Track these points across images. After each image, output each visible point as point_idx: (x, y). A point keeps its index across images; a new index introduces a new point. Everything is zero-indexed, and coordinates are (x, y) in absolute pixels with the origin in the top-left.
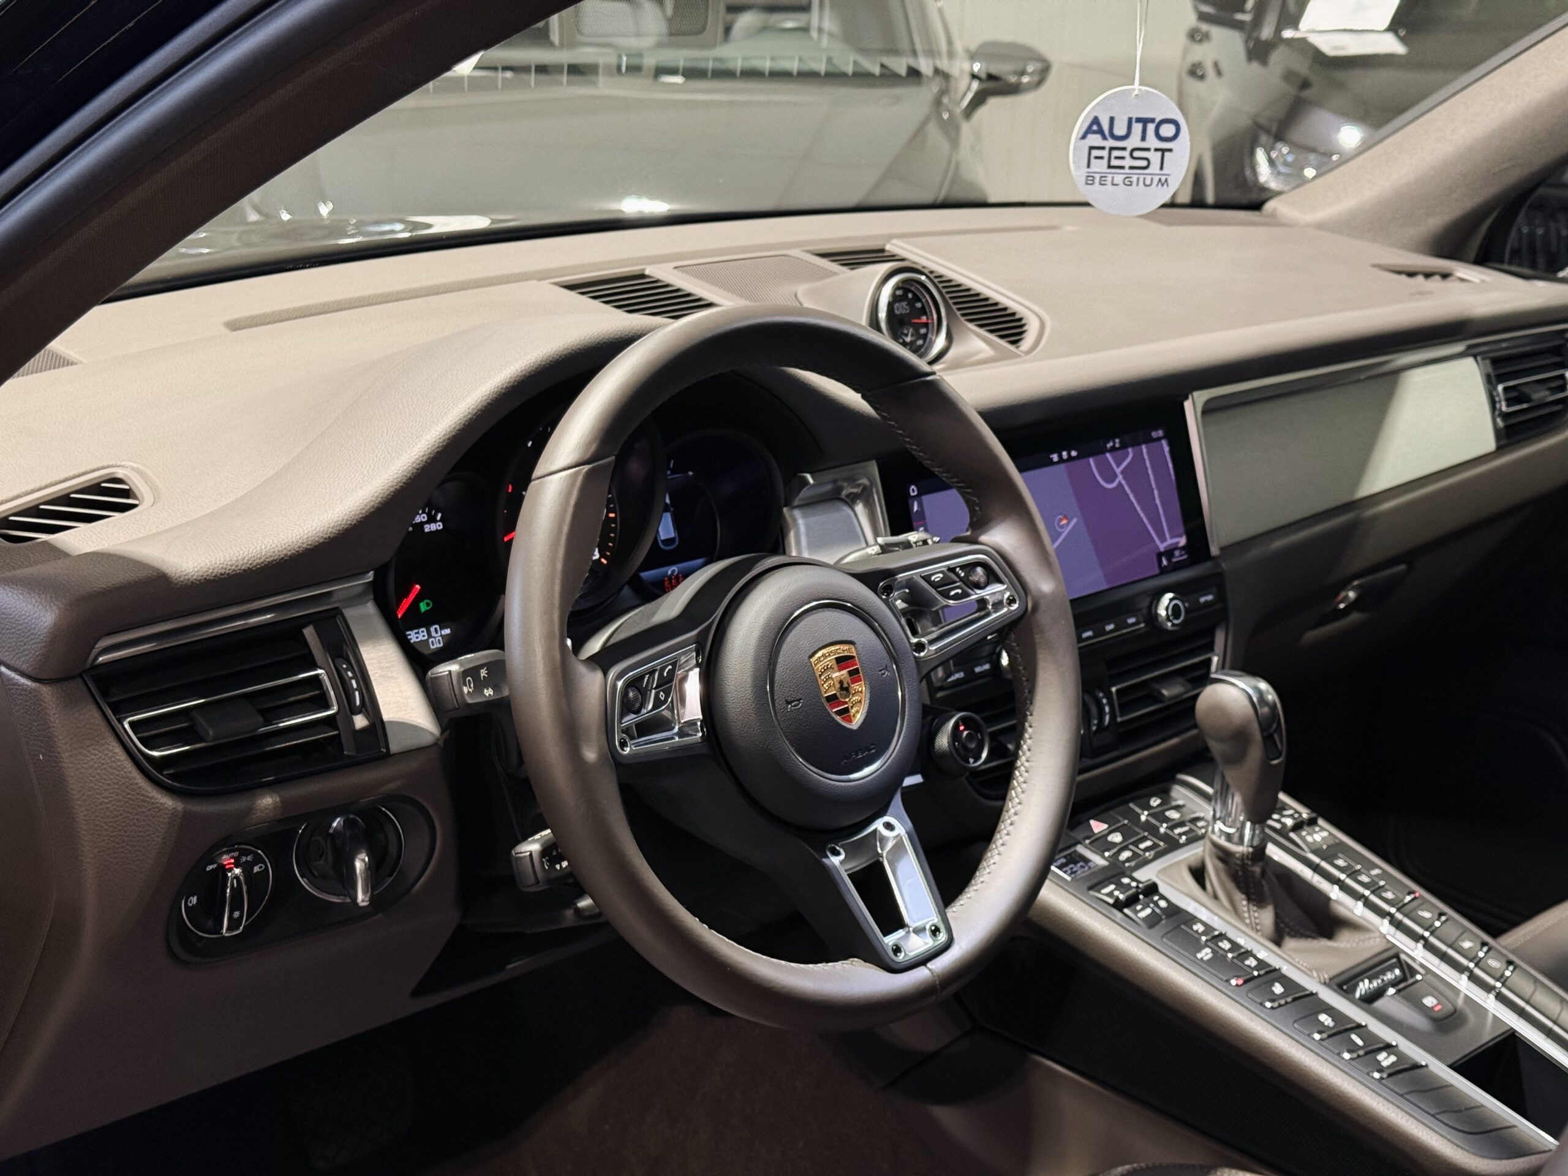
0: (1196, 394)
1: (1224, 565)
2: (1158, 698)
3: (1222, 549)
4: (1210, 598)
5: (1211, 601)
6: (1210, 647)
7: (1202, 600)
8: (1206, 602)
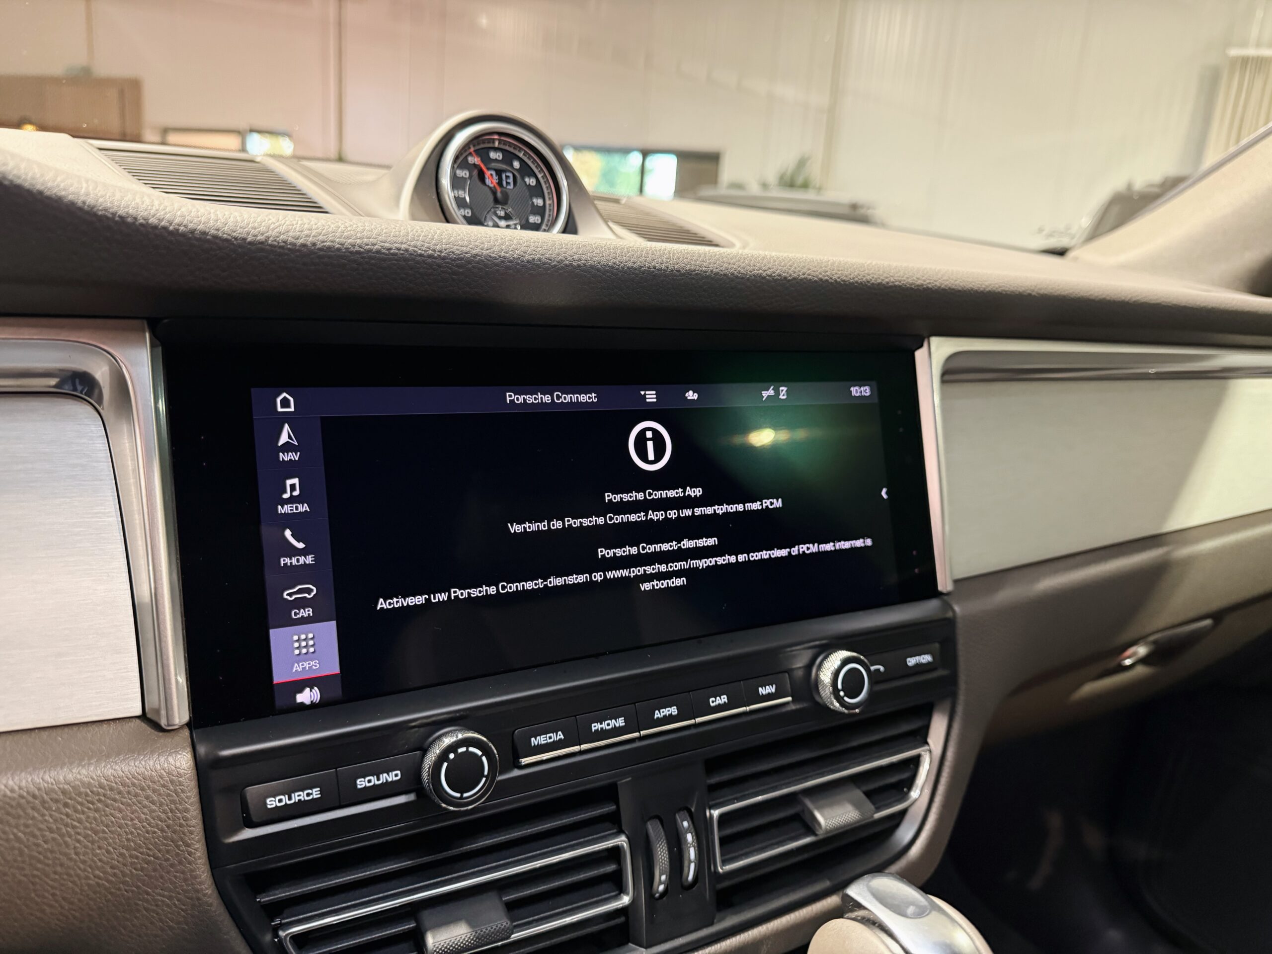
0: (934, 340)
1: (957, 608)
2: (808, 826)
3: (956, 582)
4: (926, 658)
5: (929, 663)
6: (921, 736)
7: (912, 661)
8: (918, 665)
